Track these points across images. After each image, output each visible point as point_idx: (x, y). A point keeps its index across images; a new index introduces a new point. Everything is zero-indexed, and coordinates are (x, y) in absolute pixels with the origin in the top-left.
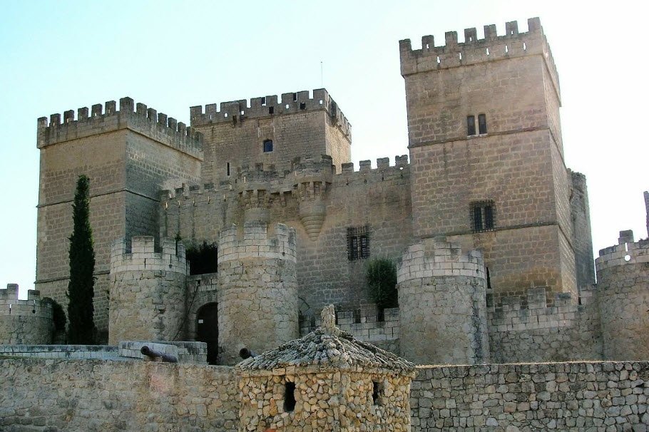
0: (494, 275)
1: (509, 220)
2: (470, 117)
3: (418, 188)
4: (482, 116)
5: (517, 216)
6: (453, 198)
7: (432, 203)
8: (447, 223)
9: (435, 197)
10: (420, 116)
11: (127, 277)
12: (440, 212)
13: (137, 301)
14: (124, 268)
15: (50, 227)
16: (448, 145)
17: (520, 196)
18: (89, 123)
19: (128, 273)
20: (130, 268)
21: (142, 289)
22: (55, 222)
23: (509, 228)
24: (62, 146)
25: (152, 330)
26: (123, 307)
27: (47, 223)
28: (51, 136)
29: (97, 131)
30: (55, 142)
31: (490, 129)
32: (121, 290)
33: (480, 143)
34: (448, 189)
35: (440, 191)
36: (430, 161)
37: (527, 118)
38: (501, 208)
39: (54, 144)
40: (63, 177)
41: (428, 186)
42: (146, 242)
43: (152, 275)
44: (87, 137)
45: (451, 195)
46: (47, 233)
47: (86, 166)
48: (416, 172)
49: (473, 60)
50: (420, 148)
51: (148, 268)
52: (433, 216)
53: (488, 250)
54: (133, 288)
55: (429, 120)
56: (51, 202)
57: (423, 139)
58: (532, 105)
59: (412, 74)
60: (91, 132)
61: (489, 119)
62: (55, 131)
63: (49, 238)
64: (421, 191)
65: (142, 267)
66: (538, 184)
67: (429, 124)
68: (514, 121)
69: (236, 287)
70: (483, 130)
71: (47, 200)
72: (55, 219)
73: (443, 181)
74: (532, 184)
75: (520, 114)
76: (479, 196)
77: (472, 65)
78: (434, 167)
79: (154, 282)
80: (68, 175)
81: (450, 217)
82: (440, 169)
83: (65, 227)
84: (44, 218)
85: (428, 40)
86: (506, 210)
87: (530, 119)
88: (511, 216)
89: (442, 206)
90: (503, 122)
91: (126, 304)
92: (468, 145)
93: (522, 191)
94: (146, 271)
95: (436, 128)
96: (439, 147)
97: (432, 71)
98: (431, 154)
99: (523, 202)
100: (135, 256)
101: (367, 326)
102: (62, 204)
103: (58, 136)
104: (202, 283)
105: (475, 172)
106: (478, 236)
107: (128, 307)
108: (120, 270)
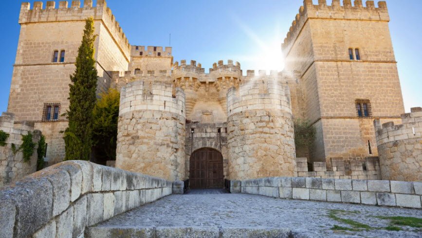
0: (373, 146)
1: (379, 113)
2: (350, 49)
3: (322, 86)
4: (357, 50)
5: (383, 111)
6: (345, 95)
7: (332, 97)
8: (342, 110)
9: (333, 93)
10: (321, 43)
11: (147, 116)
12: (337, 103)
13: (157, 138)
14: (144, 107)
15: (24, 82)
16: (339, 63)
17: (384, 99)
18: (68, 12)
19: (148, 112)
20: (150, 107)
21: (162, 128)
22: (30, 78)
23: (380, 118)
24: (42, 24)
25: (169, 166)
26: (142, 143)
27: (22, 79)
28: (33, 16)
29: (75, 18)
30: (36, 21)
31: (364, 58)
32: (139, 127)
33: (358, 64)
34: (341, 90)
35: (336, 90)
36: (328, 71)
37: (384, 55)
38: (374, 105)
39: (35, 23)
40: (41, 46)
41: (329, 86)
42: (166, 87)
43: (170, 117)
44: (65, 21)
45: (343, 94)
46: (21, 86)
47: (63, 42)
48: (321, 77)
49: (351, 17)
50: (322, 62)
51: (167, 109)
52: (333, 105)
53: (368, 130)
54: (153, 125)
55: (326, 47)
56: (27, 63)
57: (323, 57)
58: (386, 48)
59: (314, 18)
60: (70, 19)
61: (362, 53)
62: (38, 14)
63: (22, 90)
64: (325, 88)
65: (162, 108)
66: (394, 93)
67: (326, 49)
68: (376, 55)
69: (262, 132)
70: (359, 58)
71: (24, 61)
72: (30, 76)
73: (338, 84)
74: (390, 93)
75: (379, 52)
76: (361, 96)
77: (350, 20)
78: (332, 75)
79: (171, 123)
80: (45, 46)
81: (344, 107)
82: (335, 77)
83: (39, 83)
84: (19, 75)
86: (377, 107)
87: (386, 56)
88: (380, 111)
89: (338, 99)
90: (370, 55)
91: (145, 140)
92: (351, 65)
93: (385, 96)
94: (165, 112)
95: (331, 52)
96: (334, 64)
97: (326, 19)
98: (329, 67)
99: (386, 103)
100: (155, 97)
101: (338, 173)
102: (38, 66)
103: (40, 17)
104: (196, 130)
105: (356, 81)
106: (362, 120)
107: (147, 144)
108: (138, 108)
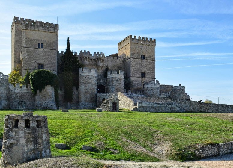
2: (142, 55)
3: (132, 67)
8: (137, 75)
9: (135, 69)
10: (132, 52)
13: (93, 83)
15: (28, 54)
16: (138, 60)
22: (30, 53)
23: (148, 78)
24: (32, 31)
26: (89, 84)
29: (46, 31)
33: (143, 60)
34: (137, 68)
36: (134, 62)
37: (152, 58)
38: (146, 74)
39: (29, 30)
40: (33, 40)
41: (134, 67)
45: (138, 70)
47: (42, 40)
49: (144, 44)
50: (132, 59)
52: (134, 73)
54: (92, 79)
55: (134, 53)
56: (28, 46)
57: (133, 57)
58: (153, 56)
59: (132, 43)
60: (44, 31)
61: (145, 56)
63: (28, 57)
68: (150, 58)
69: (117, 83)
70: (144, 58)
73: (136, 66)
76: (143, 71)
79: (95, 79)
82: (136, 64)
83: (34, 55)
85: (135, 37)
88: (148, 76)
89: (136, 71)
90: (148, 58)
92: (141, 60)
95: (136, 55)
96: (136, 60)
97: (136, 43)
99: (150, 74)
105: (142, 66)
106: (142, 78)
